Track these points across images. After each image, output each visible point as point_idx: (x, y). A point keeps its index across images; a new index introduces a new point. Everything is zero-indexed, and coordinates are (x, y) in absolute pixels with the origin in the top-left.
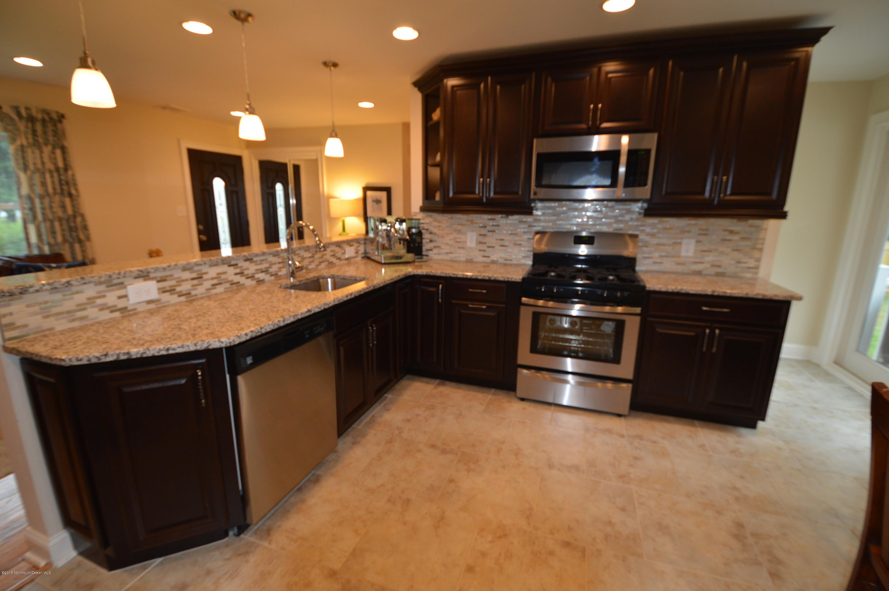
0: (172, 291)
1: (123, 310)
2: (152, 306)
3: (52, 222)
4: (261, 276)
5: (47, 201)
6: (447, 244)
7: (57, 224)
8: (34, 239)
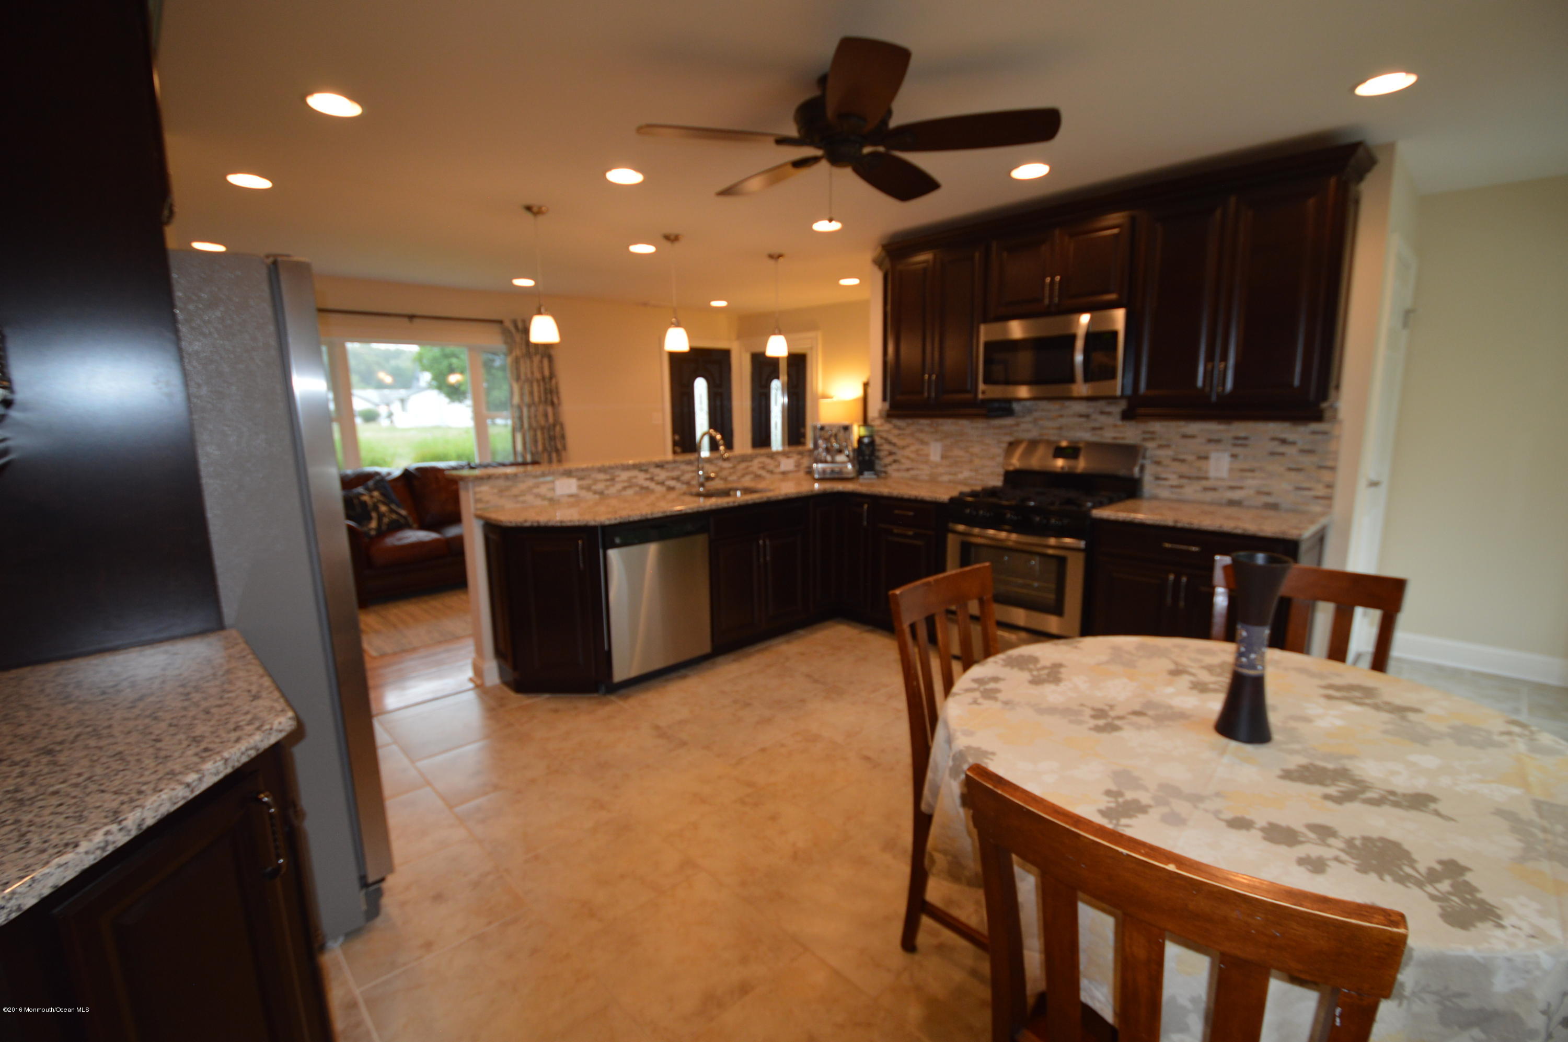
0: (588, 488)
1: (551, 500)
2: (572, 500)
3: (535, 431)
4: (672, 483)
5: (533, 409)
6: (908, 458)
7: (539, 433)
8: (519, 447)
